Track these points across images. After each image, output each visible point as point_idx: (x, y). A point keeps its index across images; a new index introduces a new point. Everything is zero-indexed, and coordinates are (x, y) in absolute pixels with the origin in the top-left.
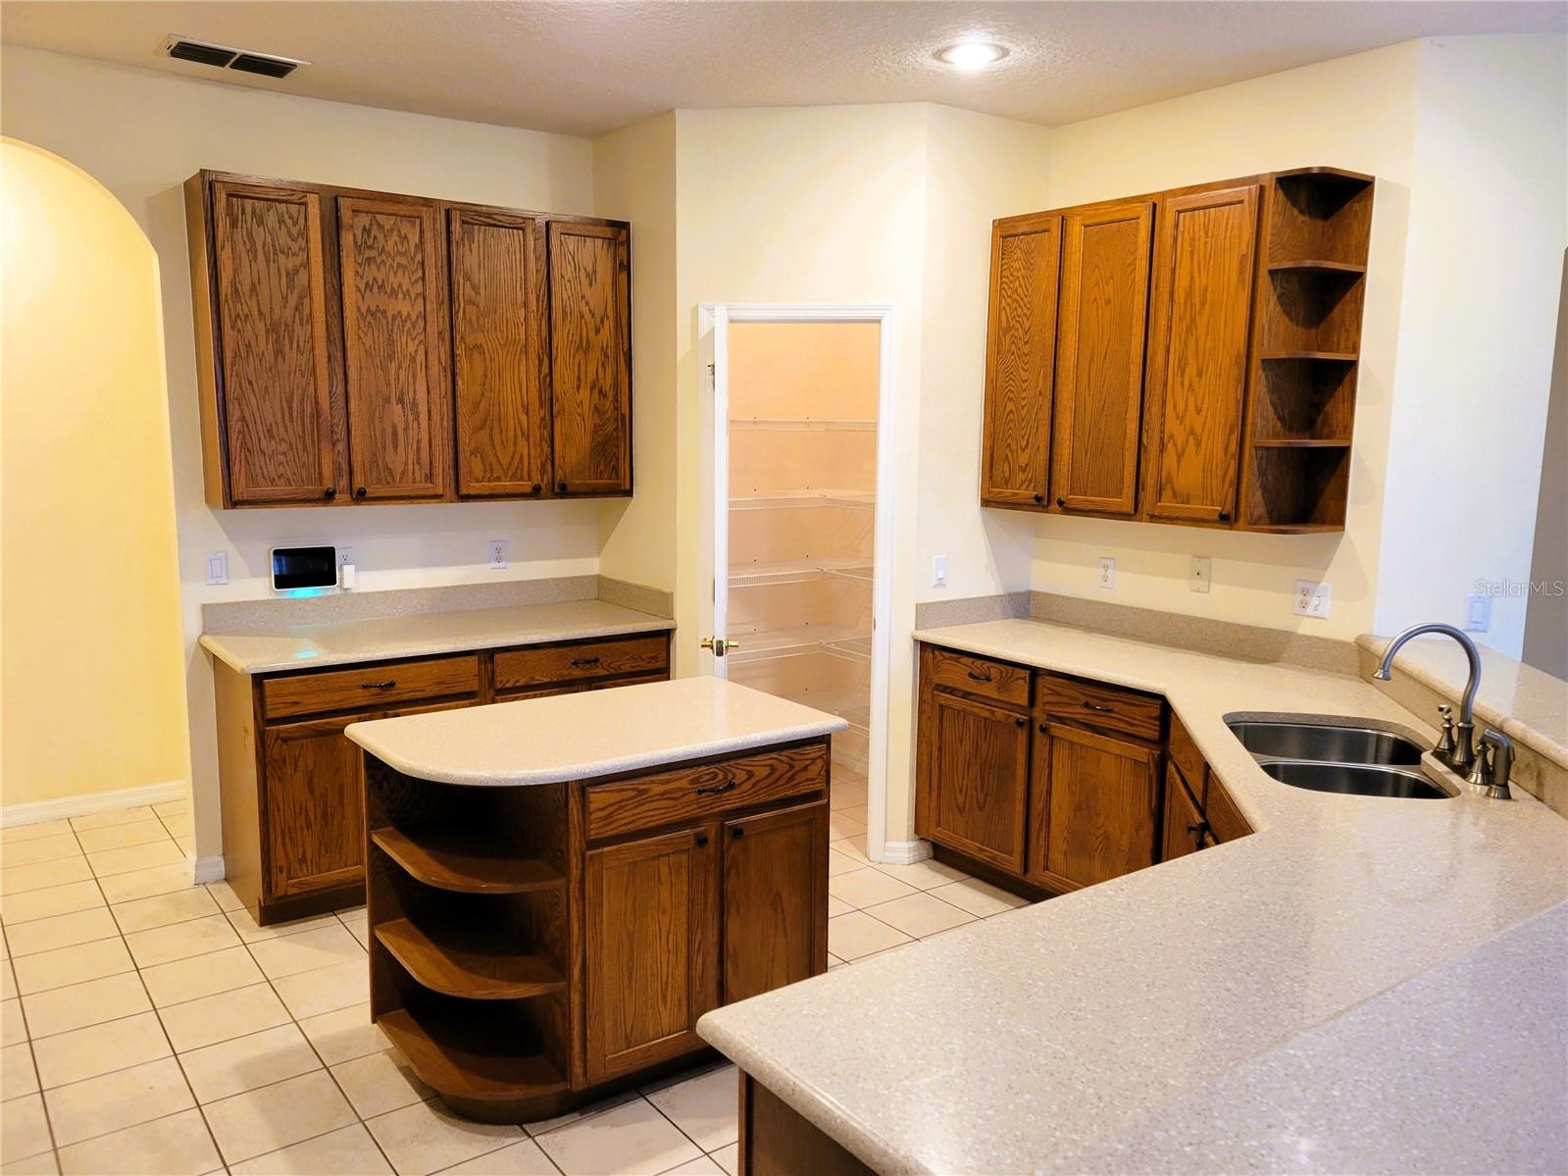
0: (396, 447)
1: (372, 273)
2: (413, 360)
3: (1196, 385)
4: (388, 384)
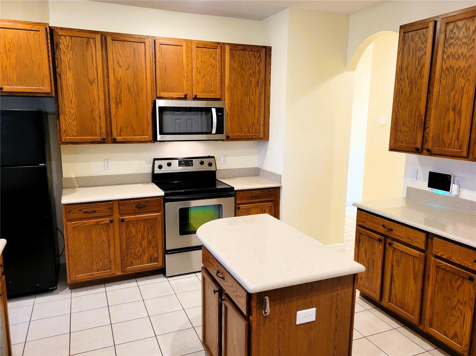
0: (448, 131)
4: (450, 102)
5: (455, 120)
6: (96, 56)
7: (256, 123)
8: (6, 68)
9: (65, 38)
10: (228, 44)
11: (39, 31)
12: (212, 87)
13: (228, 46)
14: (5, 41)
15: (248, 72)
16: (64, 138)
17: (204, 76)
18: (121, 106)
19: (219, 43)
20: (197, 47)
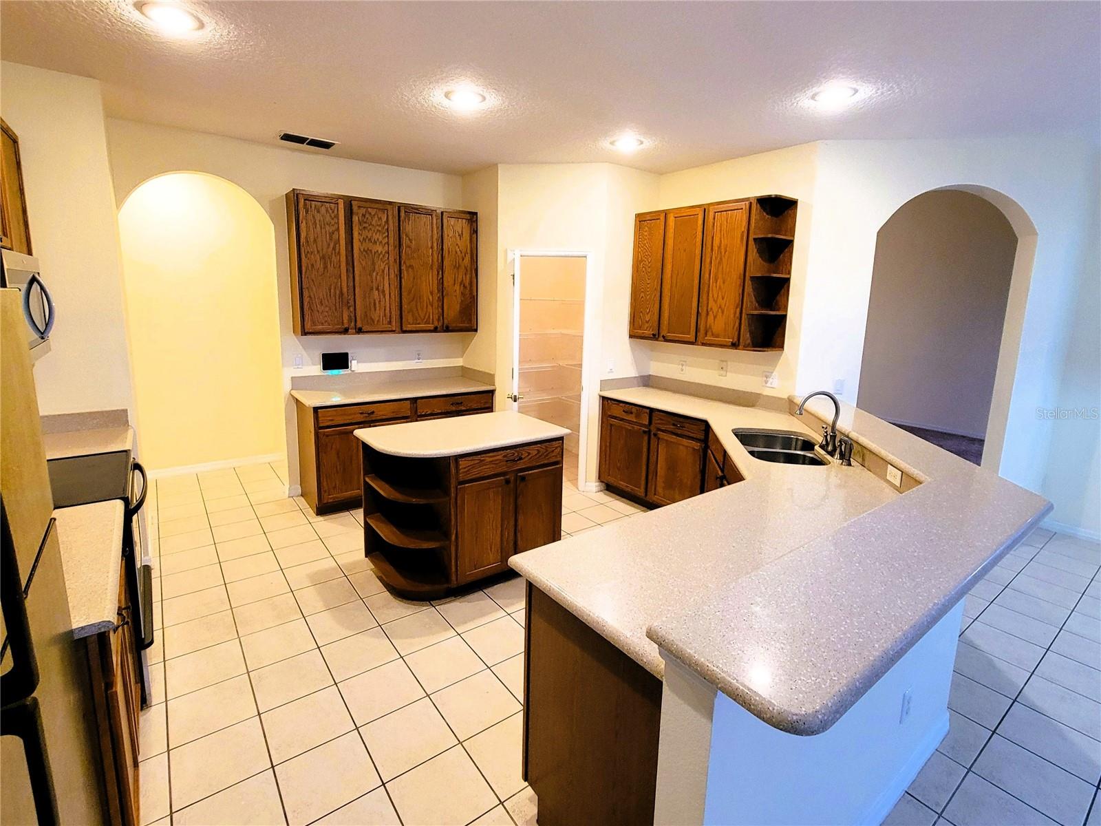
0: (375, 310)
1: (365, 233)
2: (383, 271)
3: (722, 287)
4: (372, 282)
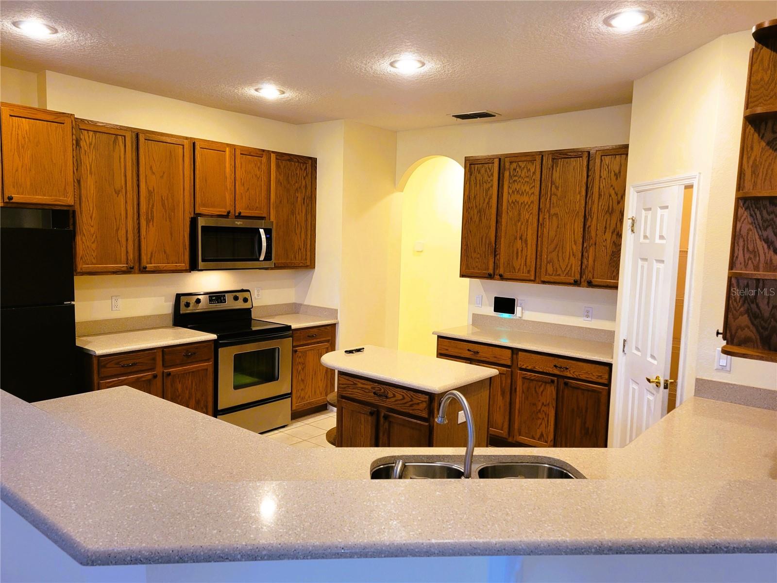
1: (516, 186)
5: (522, 248)
6: (125, 158)
7: (302, 248)
8: (17, 170)
9: (88, 133)
10: (273, 152)
11: (63, 124)
12: (256, 202)
13: (274, 155)
14: (18, 134)
15: (294, 187)
16: (80, 267)
17: (248, 189)
18: (153, 224)
19: (263, 151)
20: (241, 154)
